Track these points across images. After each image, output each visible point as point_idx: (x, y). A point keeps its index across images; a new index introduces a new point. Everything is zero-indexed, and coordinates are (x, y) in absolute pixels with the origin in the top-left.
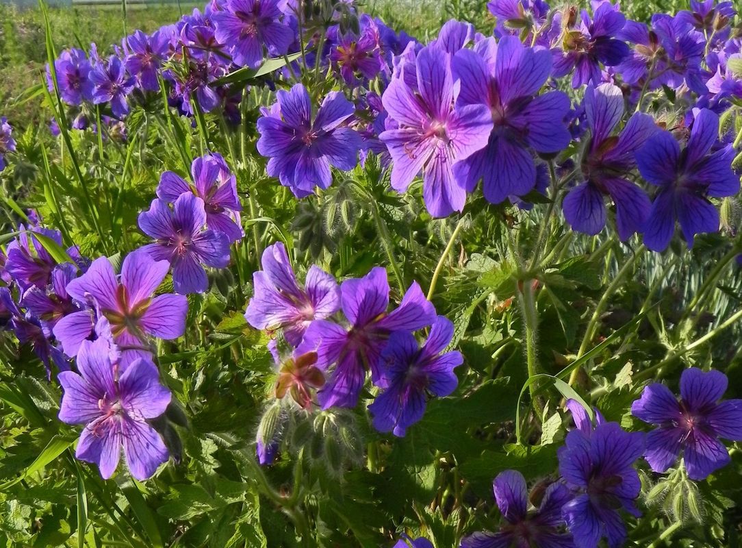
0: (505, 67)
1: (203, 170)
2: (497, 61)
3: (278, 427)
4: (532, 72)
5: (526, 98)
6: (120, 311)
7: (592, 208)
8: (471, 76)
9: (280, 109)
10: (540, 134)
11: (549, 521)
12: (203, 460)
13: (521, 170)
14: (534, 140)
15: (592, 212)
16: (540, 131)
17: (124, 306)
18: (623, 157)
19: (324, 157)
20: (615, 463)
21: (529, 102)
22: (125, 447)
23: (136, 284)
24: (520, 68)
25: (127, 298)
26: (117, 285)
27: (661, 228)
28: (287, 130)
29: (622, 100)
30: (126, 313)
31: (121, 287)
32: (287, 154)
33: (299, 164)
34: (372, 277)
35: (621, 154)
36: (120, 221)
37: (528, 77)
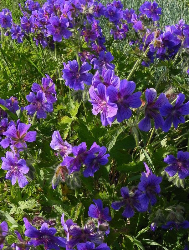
0: (122, 88)
1: (45, 81)
2: (120, 87)
3: (57, 181)
4: (130, 88)
5: (128, 95)
6: (18, 138)
7: (147, 123)
8: (112, 93)
9: (69, 66)
10: (133, 103)
11: (136, 199)
12: (40, 176)
13: (128, 113)
14: (131, 105)
15: (147, 125)
16: (133, 102)
17: (19, 136)
18: (157, 106)
19: (83, 82)
20: (154, 183)
21: (129, 96)
22: (18, 178)
23: (22, 130)
24: (127, 87)
25: (20, 134)
26: (16, 131)
27: (167, 126)
28: (71, 72)
29: (156, 93)
30: (19, 138)
31: (18, 132)
32: (71, 79)
33: (75, 82)
34: (81, 146)
35: (157, 105)
36: (21, 66)
37: (129, 90)
